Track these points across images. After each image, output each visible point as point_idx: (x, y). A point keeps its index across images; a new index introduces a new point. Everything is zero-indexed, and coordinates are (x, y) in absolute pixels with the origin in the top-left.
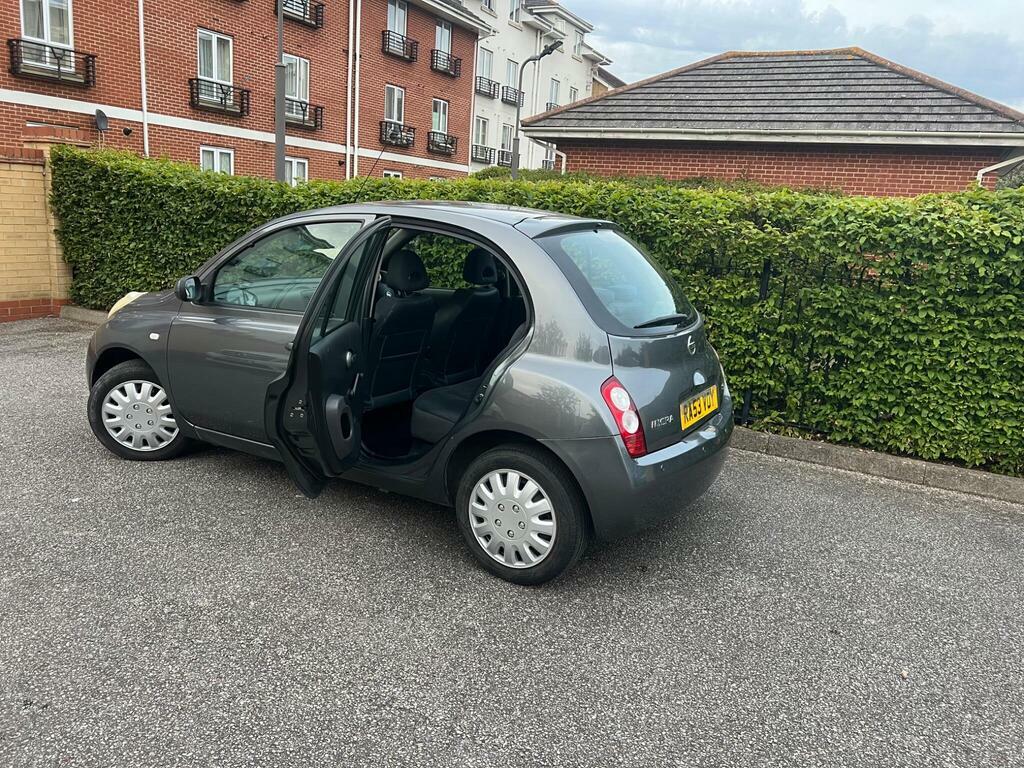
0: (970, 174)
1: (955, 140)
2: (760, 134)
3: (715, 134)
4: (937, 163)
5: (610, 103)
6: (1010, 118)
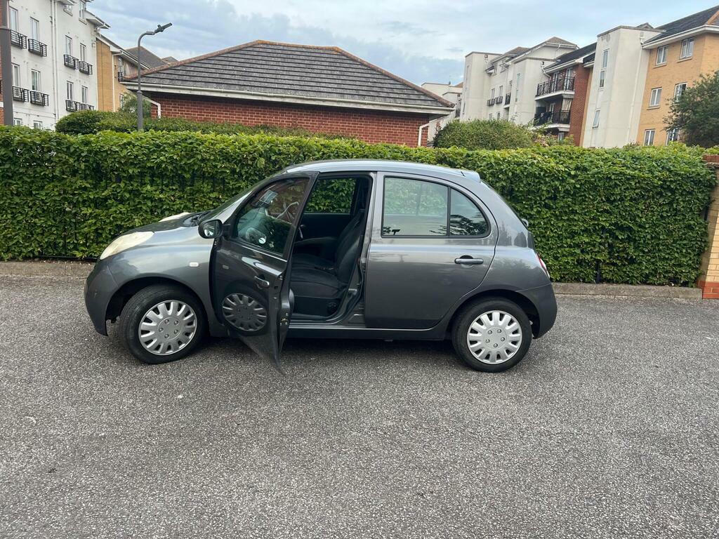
0: (416, 128)
1: (410, 109)
2: (303, 99)
3: (274, 97)
5: (188, 69)
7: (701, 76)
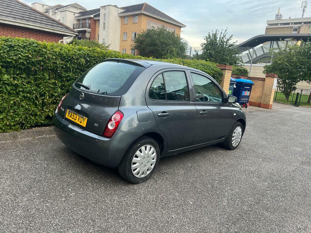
0: (57, 41)
1: (55, 31)
4: (48, 37)
6: (65, 27)
7: (143, 30)
